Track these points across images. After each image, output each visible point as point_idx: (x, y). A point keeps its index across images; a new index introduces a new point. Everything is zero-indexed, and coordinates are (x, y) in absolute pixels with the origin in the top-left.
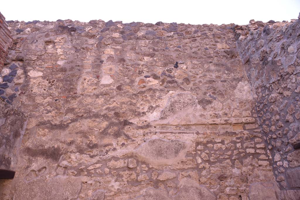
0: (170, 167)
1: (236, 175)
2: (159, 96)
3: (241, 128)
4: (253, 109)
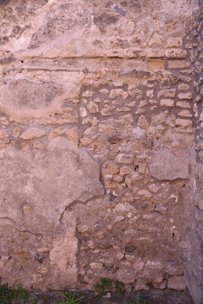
0: (38, 121)
1: (136, 138)
2: (32, 9)
3: (160, 66)
4: (188, 34)
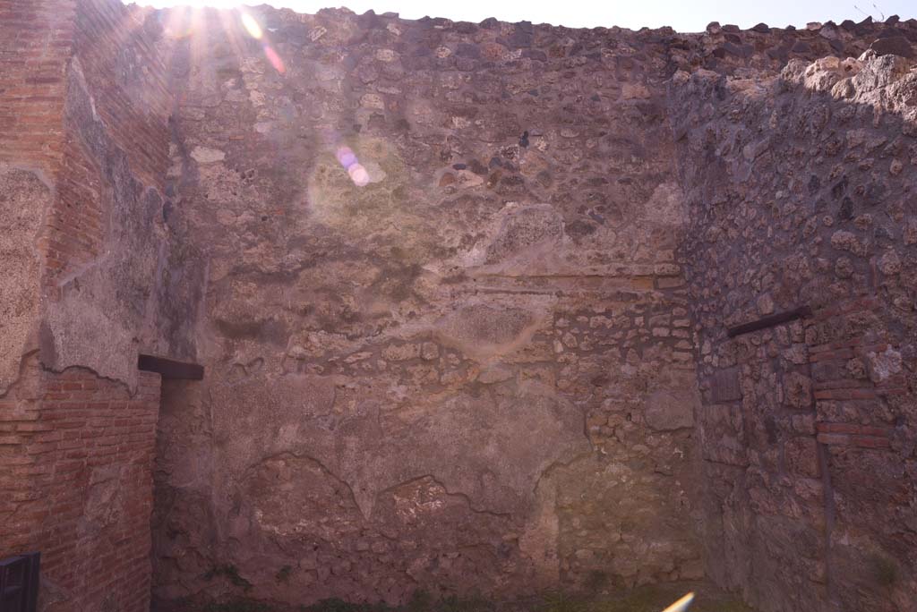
1: (626, 377)
2: (485, 214)
3: (648, 286)
4: (679, 246)
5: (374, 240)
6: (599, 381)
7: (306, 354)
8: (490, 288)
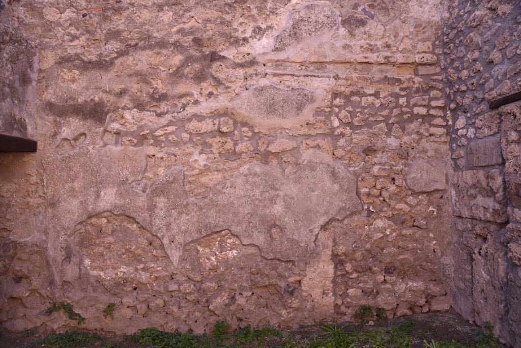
0: (287, 131)
1: (391, 148)
2: (273, 9)
3: (410, 72)
4: (437, 39)
5: (178, 32)
6: (369, 151)
7: (121, 129)
8: (278, 72)
